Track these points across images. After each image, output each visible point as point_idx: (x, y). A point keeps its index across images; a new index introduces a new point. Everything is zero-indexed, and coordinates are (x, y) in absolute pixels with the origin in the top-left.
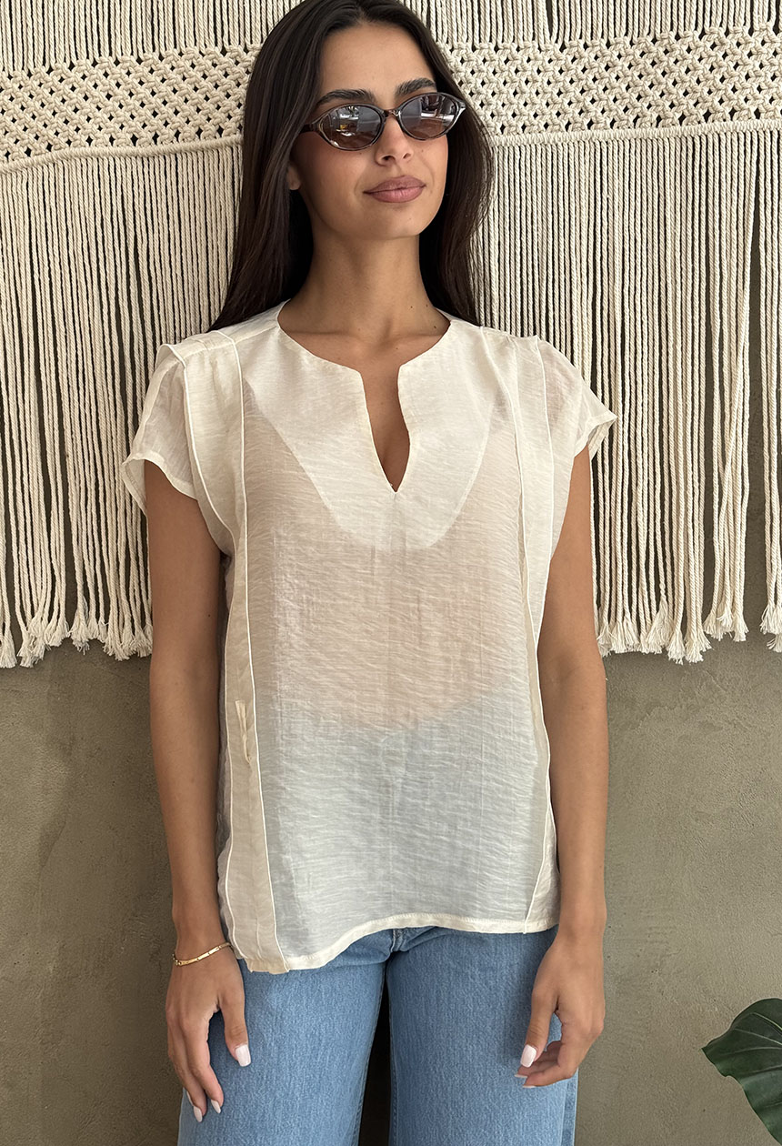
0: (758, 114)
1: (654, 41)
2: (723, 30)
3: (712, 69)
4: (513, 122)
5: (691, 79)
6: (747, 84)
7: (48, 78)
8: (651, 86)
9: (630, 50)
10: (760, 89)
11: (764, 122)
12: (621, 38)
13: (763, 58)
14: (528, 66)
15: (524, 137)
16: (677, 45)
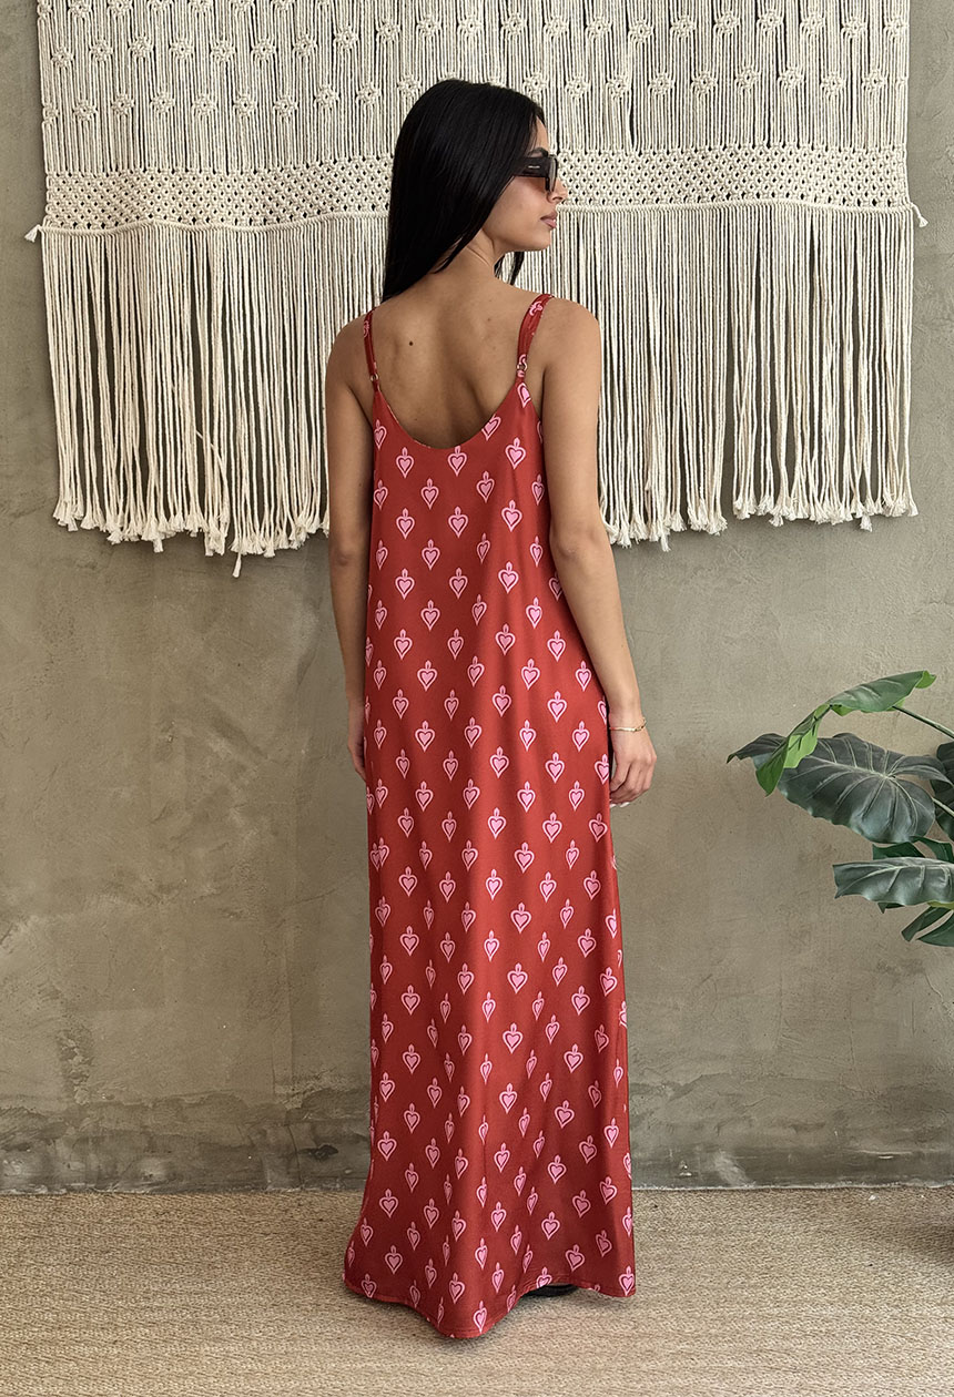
0: (758, 195)
1: (696, 151)
2: (737, 145)
3: (731, 168)
4: (610, 197)
5: (718, 174)
6: (752, 178)
7: (320, 169)
8: (694, 178)
9: (682, 156)
10: (759, 181)
11: (761, 200)
12: (676, 149)
13: (761, 162)
14: (619, 164)
15: (617, 207)
16: (710, 154)
